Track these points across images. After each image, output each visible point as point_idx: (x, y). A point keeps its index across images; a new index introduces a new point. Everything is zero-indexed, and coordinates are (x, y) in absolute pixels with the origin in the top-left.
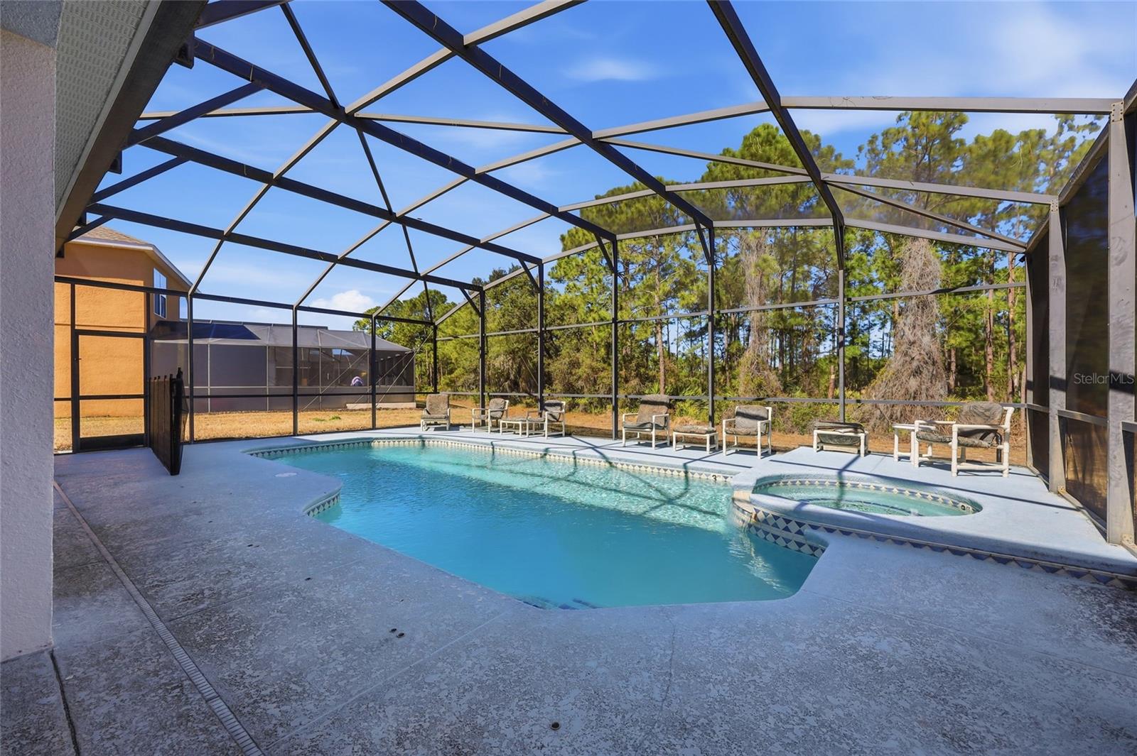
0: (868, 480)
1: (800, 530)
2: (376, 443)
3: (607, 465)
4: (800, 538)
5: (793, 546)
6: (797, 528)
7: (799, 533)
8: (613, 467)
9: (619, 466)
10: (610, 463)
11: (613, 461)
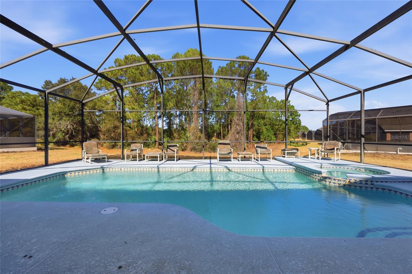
0: (328, 165)
1: (372, 183)
2: (69, 174)
3: (227, 170)
4: (372, 186)
5: (369, 189)
6: (371, 183)
7: (372, 184)
8: (230, 171)
9: (233, 170)
10: (229, 169)
11: (230, 169)
